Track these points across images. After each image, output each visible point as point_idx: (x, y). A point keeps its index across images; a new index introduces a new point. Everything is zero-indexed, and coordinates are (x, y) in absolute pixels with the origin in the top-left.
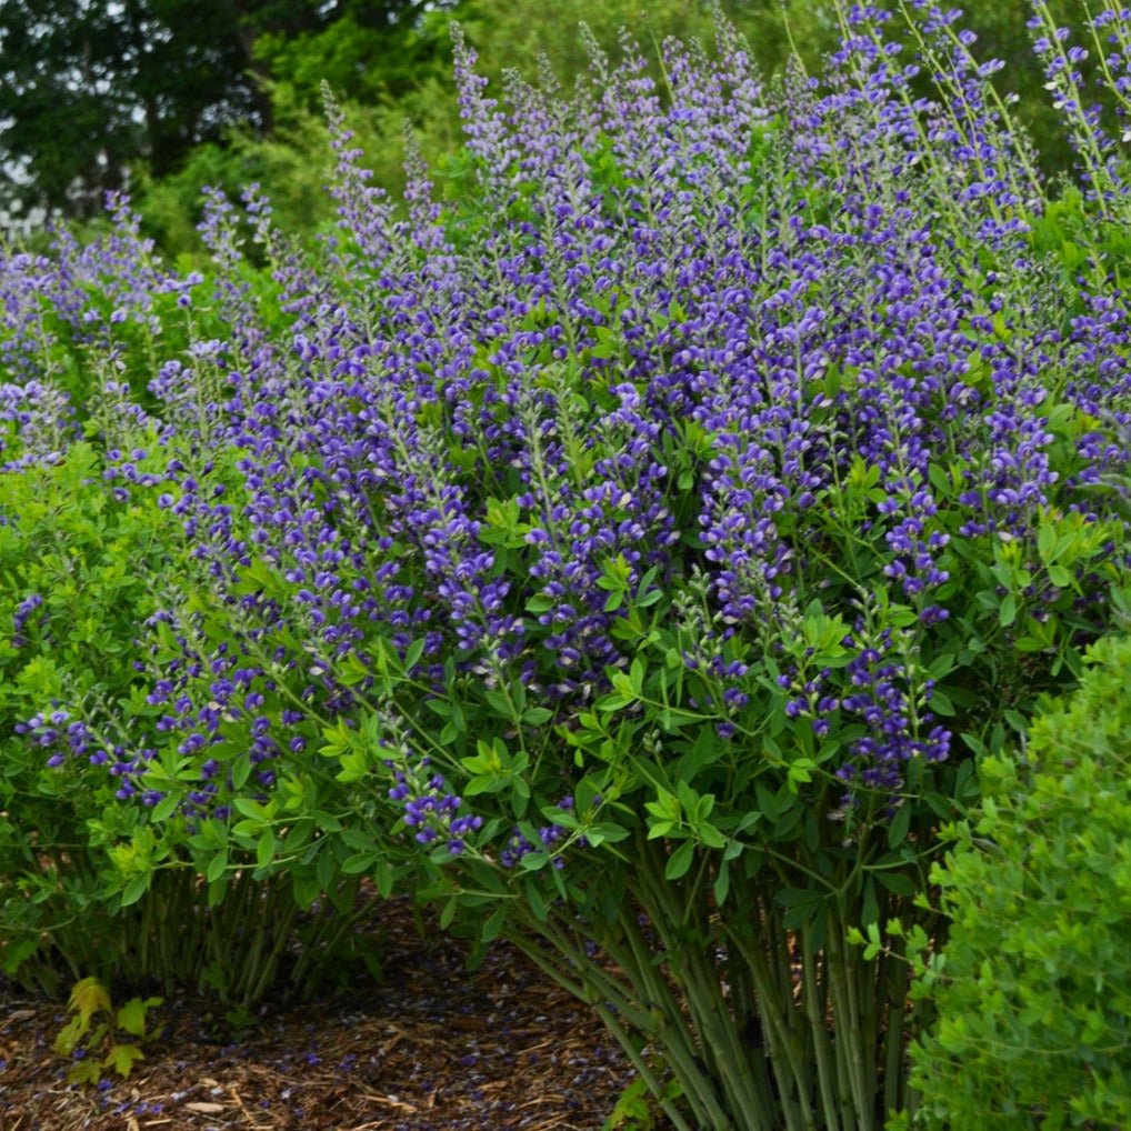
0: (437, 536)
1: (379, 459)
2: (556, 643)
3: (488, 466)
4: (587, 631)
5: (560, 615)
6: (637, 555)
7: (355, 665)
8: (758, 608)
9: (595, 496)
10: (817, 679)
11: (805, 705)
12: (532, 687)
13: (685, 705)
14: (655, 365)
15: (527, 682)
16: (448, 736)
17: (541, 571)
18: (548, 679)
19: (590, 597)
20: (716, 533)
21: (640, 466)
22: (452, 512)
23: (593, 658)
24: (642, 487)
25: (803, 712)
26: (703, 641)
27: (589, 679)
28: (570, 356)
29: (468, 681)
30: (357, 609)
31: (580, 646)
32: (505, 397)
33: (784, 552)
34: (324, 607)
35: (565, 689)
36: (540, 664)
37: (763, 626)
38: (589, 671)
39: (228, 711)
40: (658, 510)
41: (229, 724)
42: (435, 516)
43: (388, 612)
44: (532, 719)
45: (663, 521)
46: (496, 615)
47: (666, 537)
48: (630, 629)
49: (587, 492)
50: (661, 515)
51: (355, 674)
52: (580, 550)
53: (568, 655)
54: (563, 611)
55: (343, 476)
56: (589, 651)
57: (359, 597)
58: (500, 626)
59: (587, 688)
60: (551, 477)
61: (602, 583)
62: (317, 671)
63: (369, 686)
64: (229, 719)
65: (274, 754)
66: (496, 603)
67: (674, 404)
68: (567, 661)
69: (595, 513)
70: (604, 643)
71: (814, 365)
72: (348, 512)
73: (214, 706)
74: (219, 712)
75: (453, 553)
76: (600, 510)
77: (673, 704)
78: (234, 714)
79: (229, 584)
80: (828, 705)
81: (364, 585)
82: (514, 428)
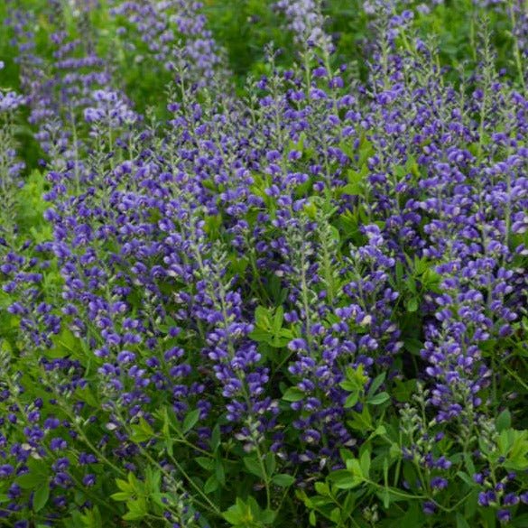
0: (219, 335)
1: (172, 262)
2: (302, 424)
3: (256, 273)
4: (328, 419)
5: (309, 406)
6: (371, 360)
7: (145, 427)
8: (463, 417)
9: (343, 314)
10: (504, 480)
11: (493, 497)
12: (280, 455)
13: (401, 486)
14: (392, 206)
15: (277, 450)
16: (211, 487)
17: (297, 370)
18: (292, 448)
19: (333, 394)
20: (437, 357)
21: (378, 290)
22: (233, 316)
23: (330, 437)
24: (378, 308)
25: (492, 504)
26: (419, 442)
27: (325, 454)
28: (325, 190)
29: (230, 445)
30: (147, 381)
31: (321, 428)
32: (274, 222)
33: (485, 371)
34: (122, 378)
35: (305, 458)
36: (287, 436)
37: (465, 430)
38: (325, 448)
39: (37, 451)
40: (389, 325)
41: (35, 460)
42: (219, 318)
43: (170, 384)
44: (279, 482)
45: (391, 333)
46: (259, 398)
47: (393, 347)
48: (363, 421)
49: (337, 311)
50: (391, 329)
51: (144, 435)
52: (329, 357)
53: (310, 434)
54: (311, 403)
55: (139, 269)
56: (327, 432)
57: (149, 370)
58: (261, 406)
59: (323, 461)
60: (313, 301)
61: (344, 385)
62: (112, 427)
63: (153, 444)
64: (37, 456)
65: (69, 486)
66: (259, 390)
67: (404, 238)
68: (310, 440)
69: (342, 328)
70: (340, 428)
71: (518, 222)
72: (147, 306)
73: (26, 447)
74: (30, 451)
75: (230, 347)
76: (346, 326)
77: (391, 483)
78: (40, 453)
79: (43, 347)
80: (511, 500)
81: (154, 362)
82: (279, 246)
